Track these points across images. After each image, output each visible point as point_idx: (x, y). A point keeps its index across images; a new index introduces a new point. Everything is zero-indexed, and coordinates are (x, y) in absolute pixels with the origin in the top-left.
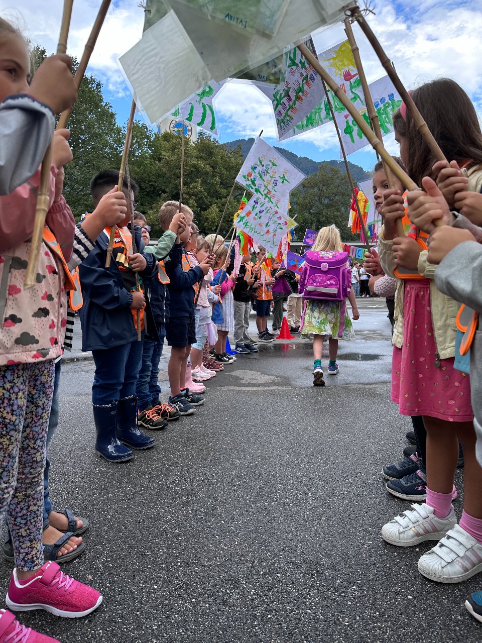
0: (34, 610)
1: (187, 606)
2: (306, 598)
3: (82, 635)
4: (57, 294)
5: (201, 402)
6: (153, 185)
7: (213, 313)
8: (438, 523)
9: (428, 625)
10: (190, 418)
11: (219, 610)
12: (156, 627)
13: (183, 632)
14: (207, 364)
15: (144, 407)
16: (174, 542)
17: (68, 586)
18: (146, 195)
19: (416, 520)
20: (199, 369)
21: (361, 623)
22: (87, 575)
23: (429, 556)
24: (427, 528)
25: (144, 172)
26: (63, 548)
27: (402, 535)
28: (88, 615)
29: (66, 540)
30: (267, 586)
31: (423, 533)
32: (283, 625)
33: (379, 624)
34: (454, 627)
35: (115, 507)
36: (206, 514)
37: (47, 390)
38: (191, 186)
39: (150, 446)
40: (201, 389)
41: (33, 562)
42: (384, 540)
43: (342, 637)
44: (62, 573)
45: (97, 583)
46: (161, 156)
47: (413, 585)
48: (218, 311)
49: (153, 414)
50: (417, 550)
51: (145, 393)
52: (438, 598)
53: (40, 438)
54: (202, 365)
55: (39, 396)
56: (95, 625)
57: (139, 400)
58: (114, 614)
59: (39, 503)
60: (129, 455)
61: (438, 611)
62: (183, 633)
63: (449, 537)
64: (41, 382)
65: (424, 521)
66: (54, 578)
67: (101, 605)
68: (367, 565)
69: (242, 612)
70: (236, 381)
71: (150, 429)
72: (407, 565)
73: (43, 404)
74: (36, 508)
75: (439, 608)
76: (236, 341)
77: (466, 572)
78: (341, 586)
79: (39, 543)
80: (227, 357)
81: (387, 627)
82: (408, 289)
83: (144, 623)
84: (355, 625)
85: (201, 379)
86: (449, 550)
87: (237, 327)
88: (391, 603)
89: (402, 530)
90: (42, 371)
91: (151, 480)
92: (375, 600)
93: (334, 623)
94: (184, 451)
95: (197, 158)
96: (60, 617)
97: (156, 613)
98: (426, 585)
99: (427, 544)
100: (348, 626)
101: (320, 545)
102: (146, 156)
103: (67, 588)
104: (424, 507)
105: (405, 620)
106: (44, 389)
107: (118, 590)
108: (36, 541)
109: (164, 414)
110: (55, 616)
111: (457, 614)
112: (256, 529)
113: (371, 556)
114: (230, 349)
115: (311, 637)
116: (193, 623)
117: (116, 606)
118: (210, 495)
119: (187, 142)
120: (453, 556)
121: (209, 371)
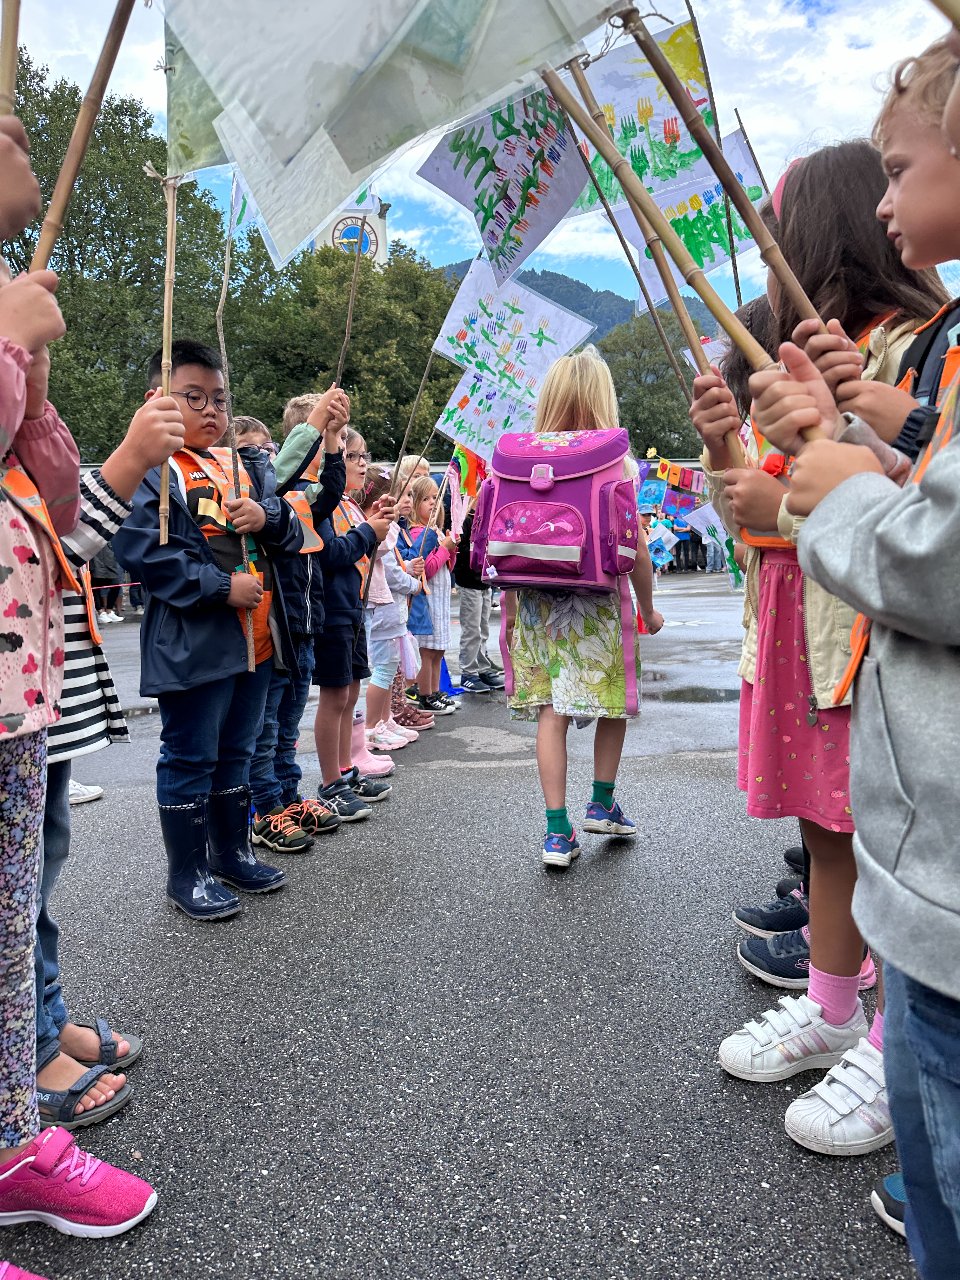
0: (23, 1223)
1: (323, 1210)
2: (559, 1191)
3: (113, 1273)
4: (41, 603)
5: (382, 795)
6: (302, 355)
7: (411, 614)
8: (830, 1034)
9: (796, 1243)
10: (359, 826)
11: (386, 1218)
12: (260, 1254)
13: (312, 1262)
14: (401, 717)
15: (266, 807)
16: (309, 1082)
17: (88, 1175)
18: (288, 375)
19: (785, 1030)
20: (384, 727)
21: (664, 1240)
22: (133, 1150)
23: (807, 1101)
24: (807, 1044)
25: (283, 327)
26: (86, 1097)
27: (758, 1061)
28: (128, 1232)
29: (93, 1080)
30: (484, 1168)
31: (800, 1054)
32: (510, 1246)
33: (698, 1241)
34: (847, 1244)
35: (198, 1011)
36: (376, 1023)
37: (31, 791)
38: (377, 355)
39: (274, 887)
40: (386, 768)
41: (17, 1129)
42: (724, 1070)
43: (624, 1270)
44: (77, 1148)
45: (150, 1166)
46: (315, 296)
47: (773, 1159)
48: (421, 611)
49: (285, 821)
50: (788, 1088)
51: (264, 780)
52: (820, 1187)
53: (22, 888)
54: (391, 719)
55: (14, 805)
56: (140, 1253)
57: (254, 794)
58: (179, 1230)
59: (24, 1015)
60: (234, 905)
61: (817, 1213)
62: (312, 1266)
63: (847, 1065)
64: (18, 776)
65: (801, 1031)
66: (60, 1160)
67: (155, 1211)
68: (685, 1120)
69: (431, 1222)
70: (458, 750)
71: (277, 852)
72: (765, 1121)
73: (24, 820)
74: (20, 1023)
75: (821, 1206)
76: (464, 667)
77: (878, 1132)
78: (632, 1165)
79: (28, 1092)
80: (442, 702)
81: (714, 1247)
82: (766, 567)
83: (237, 1247)
84: (650, 1243)
85: (389, 748)
86: (845, 1089)
87: (469, 639)
88: (726, 1198)
89: (757, 1049)
90: (17, 755)
91: (273, 956)
92: (696, 1191)
93: (611, 1240)
94: (342, 895)
95: (388, 298)
96: (71, 1237)
97: (261, 1226)
98: (799, 1160)
99: (806, 1079)
100: (638, 1245)
101: (597, 1082)
102: (287, 297)
103: (84, 1180)
104: (803, 1004)
105: (752, 1233)
106: (25, 790)
107: (190, 1179)
108: (22, 1088)
109: (307, 821)
110: (63, 1235)
111: (855, 1219)
112: (472, 1052)
113: (694, 1103)
114: (450, 685)
115: (563, 1270)
116: (333, 1246)
117: (184, 1213)
118: (388, 985)
119: (367, 266)
120: (854, 1102)
121: (404, 730)
